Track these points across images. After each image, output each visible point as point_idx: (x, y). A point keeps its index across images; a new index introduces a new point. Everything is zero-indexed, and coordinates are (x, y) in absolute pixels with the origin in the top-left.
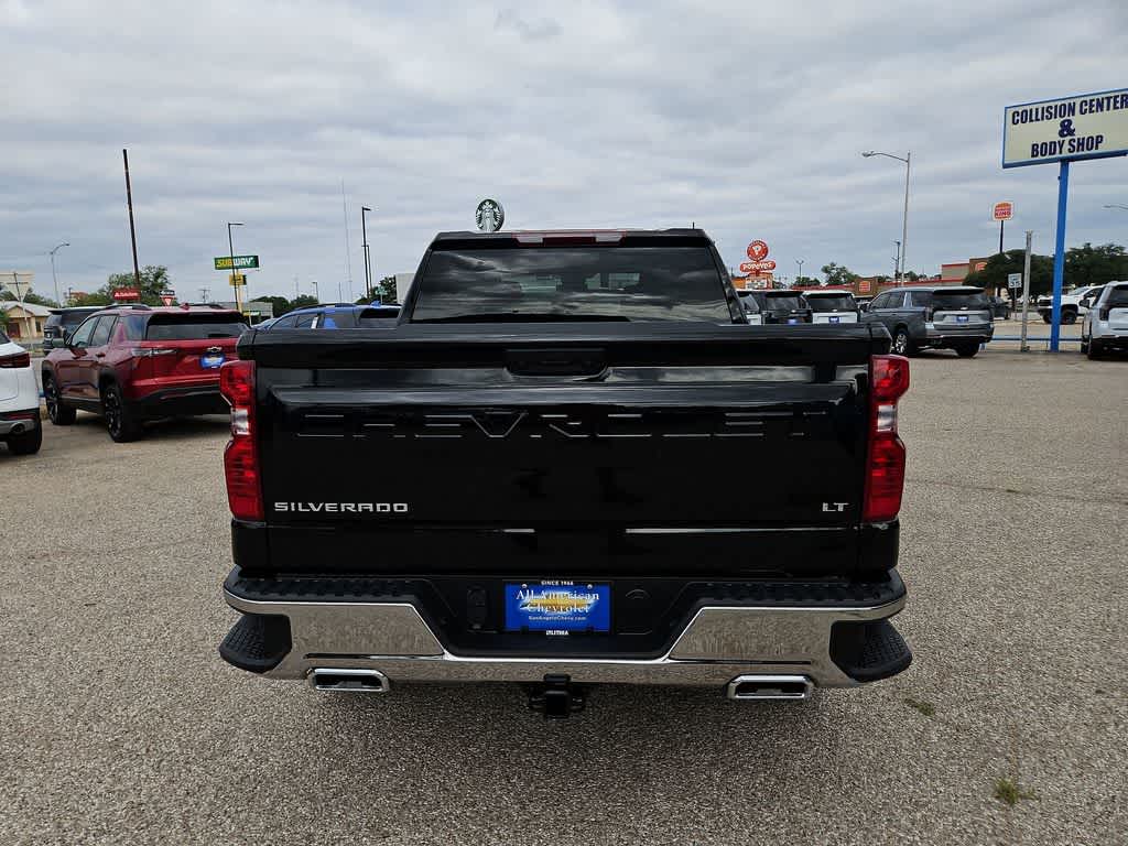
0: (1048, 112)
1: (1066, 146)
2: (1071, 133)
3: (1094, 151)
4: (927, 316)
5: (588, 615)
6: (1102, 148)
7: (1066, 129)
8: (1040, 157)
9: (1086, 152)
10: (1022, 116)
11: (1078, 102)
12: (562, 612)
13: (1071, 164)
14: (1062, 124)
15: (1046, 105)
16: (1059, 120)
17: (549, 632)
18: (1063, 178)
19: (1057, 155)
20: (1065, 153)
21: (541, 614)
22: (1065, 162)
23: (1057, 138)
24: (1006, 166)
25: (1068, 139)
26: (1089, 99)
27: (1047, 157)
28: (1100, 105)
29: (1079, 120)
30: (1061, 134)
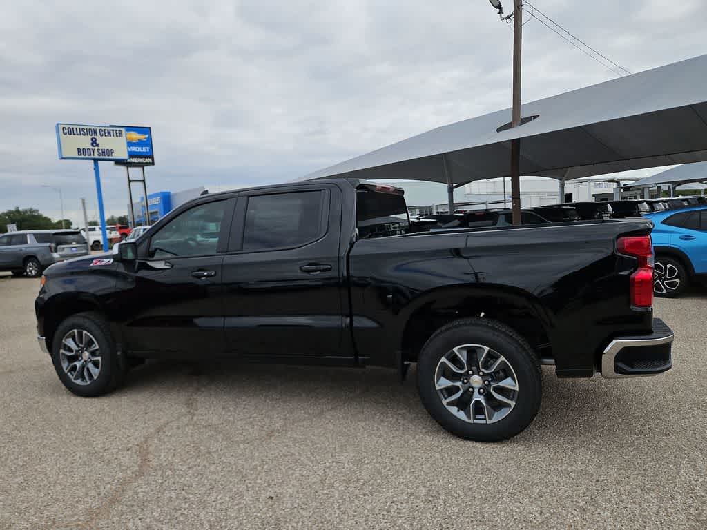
0: (83, 131)
1: (96, 153)
2: (97, 145)
3: (110, 157)
4: (53, 249)
6: (114, 156)
7: (94, 143)
8: (83, 156)
9: (106, 157)
10: (69, 131)
11: (98, 129)
13: (99, 162)
14: (92, 139)
15: (81, 127)
16: (90, 137)
18: (96, 169)
19: (92, 156)
20: (96, 156)
22: (96, 161)
23: (91, 147)
24: (63, 158)
25: (96, 148)
26: (103, 128)
27: (87, 156)
28: (109, 133)
29: (99, 139)
30: (92, 144)
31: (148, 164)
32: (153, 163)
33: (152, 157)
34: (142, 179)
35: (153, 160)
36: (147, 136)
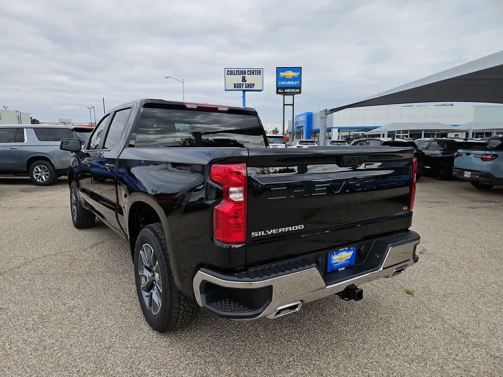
0: (238, 72)
1: (244, 86)
2: (245, 81)
3: (252, 89)
5: (350, 260)
6: (255, 88)
7: (244, 80)
8: (237, 88)
9: (250, 88)
10: (230, 73)
11: (247, 70)
12: (343, 261)
13: (246, 92)
15: (238, 70)
16: (242, 76)
17: (340, 270)
18: (244, 97)
19: (242, 88)
20: (244, 88)
21: (337, 263)
22: (244, 91)
23: (242, 83)
24: (226, 90)
25: (244, 83)
26: (250, 70)
27: (239, 89)
28: (253, 73)
29: (247, 77)
30: (242, 81)
31: (297, 93)
32: (300, 92)
33: (300, 88)
34: (292, 103)
35: (300, 90)
36: (298, 74)
